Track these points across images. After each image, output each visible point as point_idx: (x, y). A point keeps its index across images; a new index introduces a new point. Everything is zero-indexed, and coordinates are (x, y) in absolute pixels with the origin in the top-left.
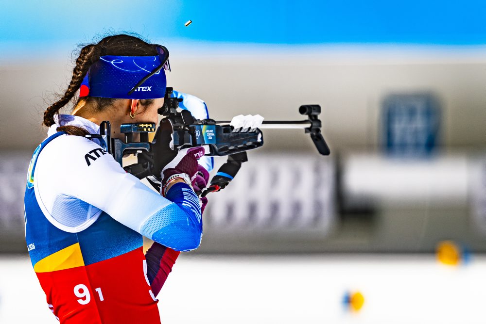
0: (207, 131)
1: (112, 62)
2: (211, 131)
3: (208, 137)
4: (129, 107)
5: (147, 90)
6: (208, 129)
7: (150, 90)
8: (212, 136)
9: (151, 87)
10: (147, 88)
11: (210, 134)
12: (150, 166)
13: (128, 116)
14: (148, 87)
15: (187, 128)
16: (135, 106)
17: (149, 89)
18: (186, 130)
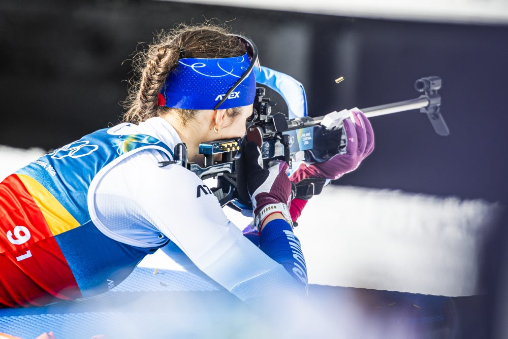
0: (304, 135)
1: (192, 66)
2: (308, 134)
3: (303, 142)
4: (214, 120)
5: (235, 97)
6: (304, 133)
7: (238, 97)
8: (309, 141)
9: (239, 92)
10: (235, 95)
11: (306, 139)
12: (232, 189)
13: (212, 131)
14: (236, 93)
15: (279, 137)
16: (220, 119)
17: (237, 95)
18: (278, 139)
